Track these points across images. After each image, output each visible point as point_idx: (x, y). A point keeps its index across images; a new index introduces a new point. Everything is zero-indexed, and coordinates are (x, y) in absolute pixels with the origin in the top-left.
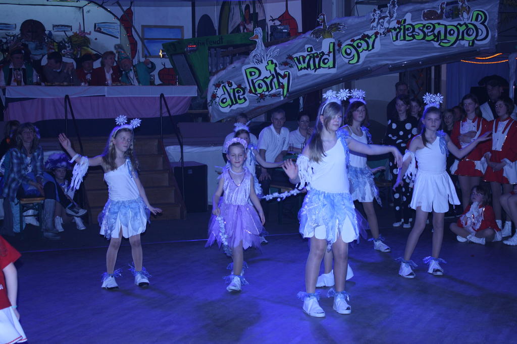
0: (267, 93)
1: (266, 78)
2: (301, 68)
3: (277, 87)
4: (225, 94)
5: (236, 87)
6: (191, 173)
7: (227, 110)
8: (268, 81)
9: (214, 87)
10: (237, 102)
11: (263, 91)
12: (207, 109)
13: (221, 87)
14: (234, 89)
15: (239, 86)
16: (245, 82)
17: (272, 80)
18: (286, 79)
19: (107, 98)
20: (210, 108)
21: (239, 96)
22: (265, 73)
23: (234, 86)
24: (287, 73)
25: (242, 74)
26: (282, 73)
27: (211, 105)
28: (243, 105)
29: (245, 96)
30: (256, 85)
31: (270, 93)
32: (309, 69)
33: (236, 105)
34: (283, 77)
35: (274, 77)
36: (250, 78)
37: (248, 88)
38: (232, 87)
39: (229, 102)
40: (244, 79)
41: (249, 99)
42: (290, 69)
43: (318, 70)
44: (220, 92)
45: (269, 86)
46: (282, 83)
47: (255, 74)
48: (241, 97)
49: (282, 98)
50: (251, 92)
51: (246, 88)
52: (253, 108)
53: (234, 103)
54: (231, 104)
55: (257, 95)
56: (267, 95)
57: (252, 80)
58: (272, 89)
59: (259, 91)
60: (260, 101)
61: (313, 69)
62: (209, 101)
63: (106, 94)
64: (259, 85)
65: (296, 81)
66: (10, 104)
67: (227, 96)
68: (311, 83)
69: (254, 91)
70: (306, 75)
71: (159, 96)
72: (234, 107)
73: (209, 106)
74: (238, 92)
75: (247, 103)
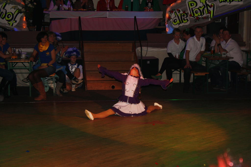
0: (200, 17)
1: (201, 7)
2: (222, 1)
3: (207, 13)
4: (176, 17)
5: (182, 12)
6: (149, 63)
7: (177, 26)
8: (201, 9)
9: (169, 13)
10: (183, 22)
11: (198, 15)
12: (165, 26)
13: (174, 12)
14: (181, 14)
15: (184, 12)
16: (188, 10)
17: (204, 9)
18: (212, 8)
19: (108, 18)
20: (167, 25)
21: (184, 18)
22: (200, 5)
23: (181, 12)
24: (213, 4)
25: (186, 5)
26: (210, 4)
27: (167, 24)
28: (186, 23)
29: (188, 18)
30: (194, 11)
31: (202, 16)
32: (226, 2)
33: (182, 24)
34: (211, 7)
35: (205, 7)
36: (191, 7)
37: (190, 13)
38: (180, 13)
39: (178, 21)
40: (187, 8)
41: (190, 20)
42: (215, 2)
43: (231, 3)
44: (173, 16)
45: (202, 12)
46: (210, 11)
47: (193, 5)
48: (185, 19)
49: (210, 20)
50: (191, 15)
51: (188, 13)
52: (192, 25)
53: (181, 22)
54: (179, 23)
55: (195, 17)
56: (200, 18)
57: (192, 9)
58: (204, 14)
59: (196, 15)
60: (196, 22)
61: (229, 2)
62: (166, 21)
63: (107, 17)
64: (196, 11)
65: (218, 9)
66: (53, 22)
67: (177, 18)
68: (227, 10)
69: (193, 15)
70: (224, 5)
71: (134, 18)
72: (181, 25)
73: (166, 24)
74: (183, 16)
75: (189, 23)
